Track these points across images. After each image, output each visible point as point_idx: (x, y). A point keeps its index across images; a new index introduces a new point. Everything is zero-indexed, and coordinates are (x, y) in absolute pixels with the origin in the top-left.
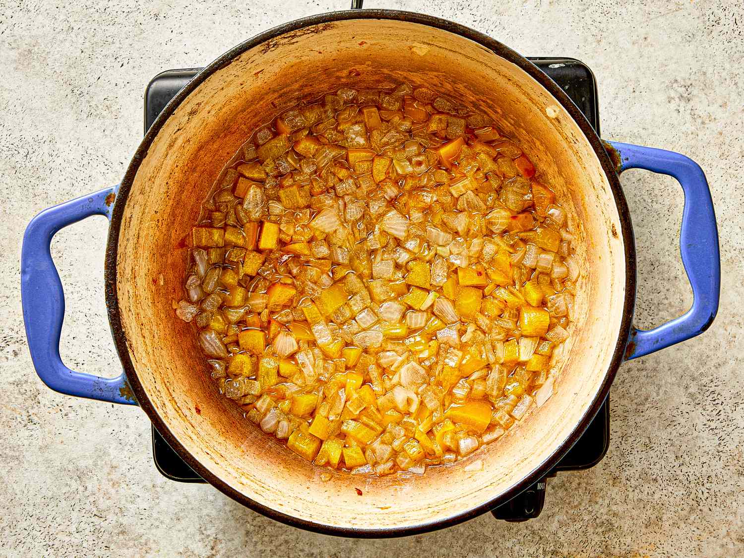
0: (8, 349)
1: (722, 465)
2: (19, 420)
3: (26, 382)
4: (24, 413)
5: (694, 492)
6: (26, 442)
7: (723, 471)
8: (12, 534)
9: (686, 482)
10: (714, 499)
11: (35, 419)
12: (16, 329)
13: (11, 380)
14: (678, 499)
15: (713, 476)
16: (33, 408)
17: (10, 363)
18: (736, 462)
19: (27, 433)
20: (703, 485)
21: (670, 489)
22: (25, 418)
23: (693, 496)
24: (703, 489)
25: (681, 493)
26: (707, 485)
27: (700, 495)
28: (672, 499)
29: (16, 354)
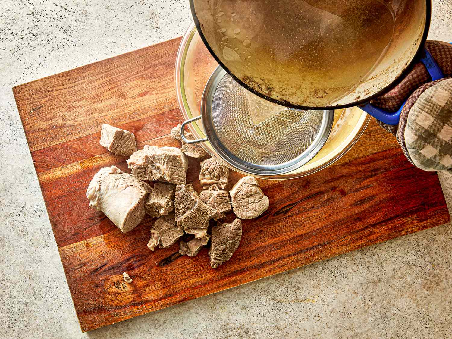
0: (36, 214)
1: (346, 261)
2: (41, 245)
3: (44, 228)
4: (43, 242)
5: (334, 272)
6: (44, 254)
7: (346, 263)
8: (39, 294)
9: (330, 268)
10: (343, 275)
11: (48, 244)
12: (40, 205)
13: (38, 227)
14: (327, 275)
15: (342, 265)
16: (47, 239)
17: (37, 220)
18: (352, 259)
19: (45, 250)
20: (338, 269)
21: (324, 271)
22: (44, 244)
23: (333, 274)
24: (338, 271)
25: (328, 273)
26: (339, 269)
27: (336, 273)
28: (324, 276)
29: (40, 216)
